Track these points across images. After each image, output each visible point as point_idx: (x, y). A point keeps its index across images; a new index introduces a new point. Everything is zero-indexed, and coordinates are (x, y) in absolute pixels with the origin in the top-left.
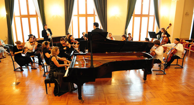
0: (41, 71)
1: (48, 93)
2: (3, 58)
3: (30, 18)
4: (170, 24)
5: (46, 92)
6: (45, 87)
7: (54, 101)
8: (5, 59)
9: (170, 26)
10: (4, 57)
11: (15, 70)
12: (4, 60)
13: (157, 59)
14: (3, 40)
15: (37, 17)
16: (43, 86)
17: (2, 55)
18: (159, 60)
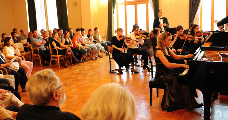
0: (146, 76)
1: (152, 105)
2: (98, 57)
3: (138, 5)
5: (150, 103)
6: (149, 96)
7: (160, 116)
8: (101, 59)
10: (101, 56)
11: (112, 72)
12: (99, 60)
14: (101, 36)
15: (147, 3)
16: (146, 94)
17: (98, 53)
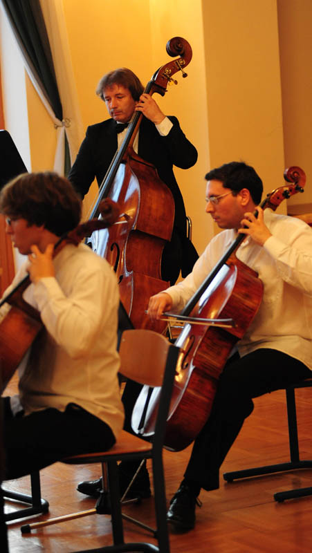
4: (179, 48)
9: (174, 68)
13: (61, 402)
18: (82, 412)
